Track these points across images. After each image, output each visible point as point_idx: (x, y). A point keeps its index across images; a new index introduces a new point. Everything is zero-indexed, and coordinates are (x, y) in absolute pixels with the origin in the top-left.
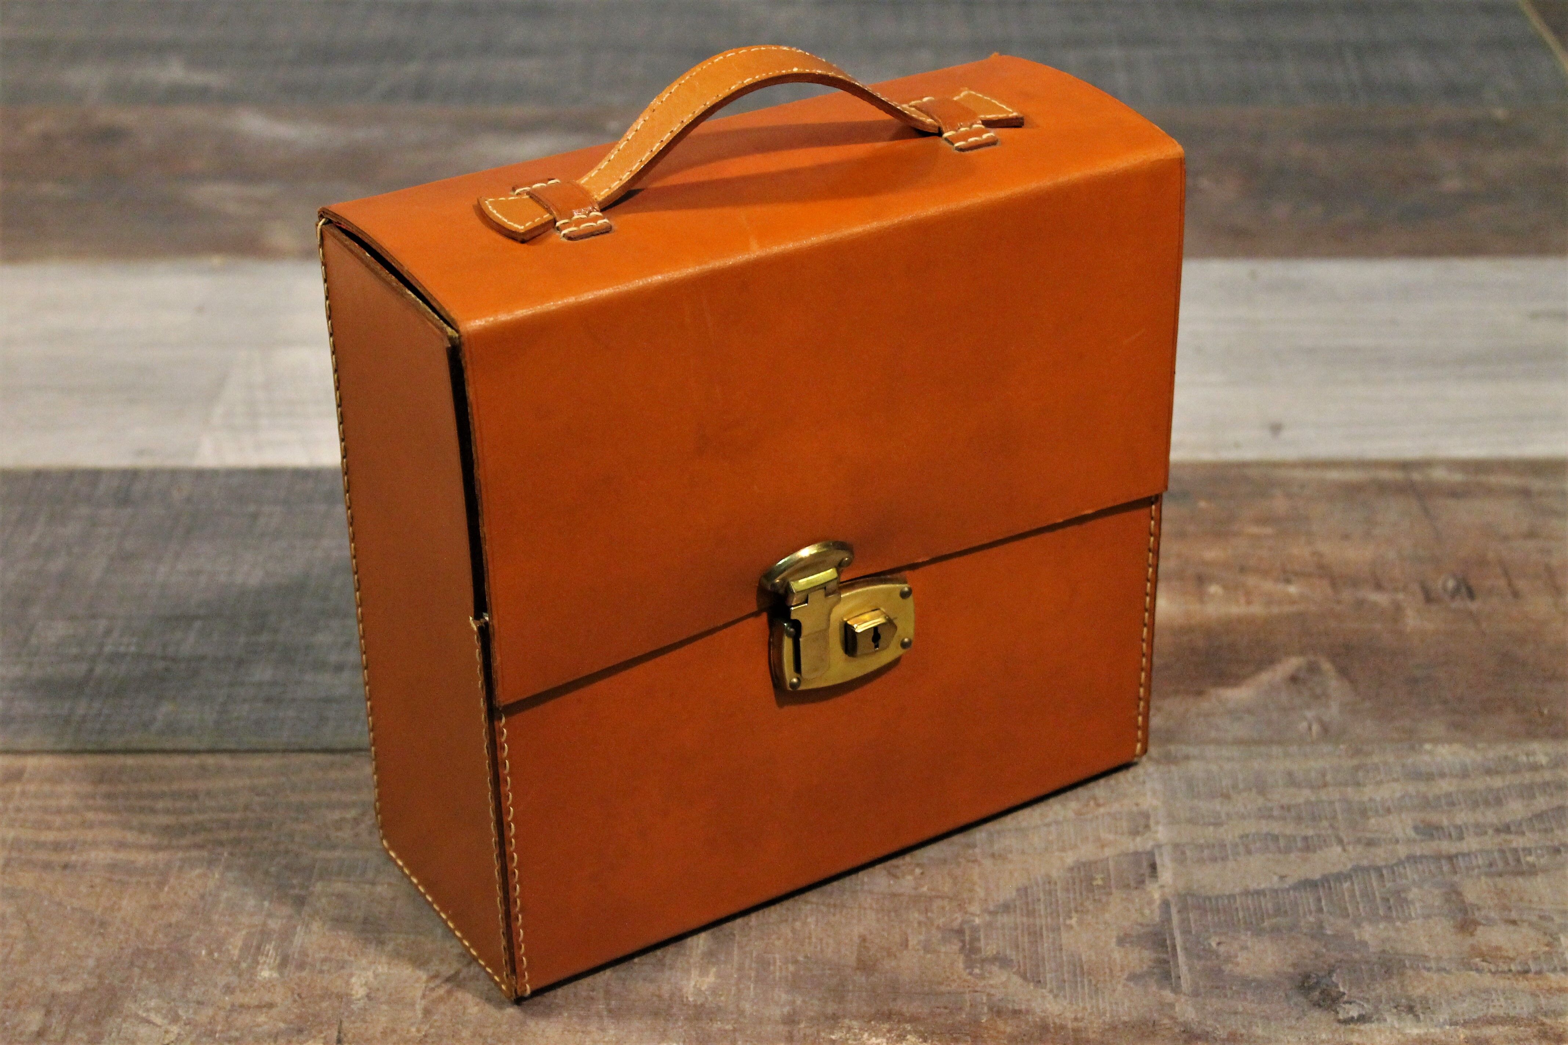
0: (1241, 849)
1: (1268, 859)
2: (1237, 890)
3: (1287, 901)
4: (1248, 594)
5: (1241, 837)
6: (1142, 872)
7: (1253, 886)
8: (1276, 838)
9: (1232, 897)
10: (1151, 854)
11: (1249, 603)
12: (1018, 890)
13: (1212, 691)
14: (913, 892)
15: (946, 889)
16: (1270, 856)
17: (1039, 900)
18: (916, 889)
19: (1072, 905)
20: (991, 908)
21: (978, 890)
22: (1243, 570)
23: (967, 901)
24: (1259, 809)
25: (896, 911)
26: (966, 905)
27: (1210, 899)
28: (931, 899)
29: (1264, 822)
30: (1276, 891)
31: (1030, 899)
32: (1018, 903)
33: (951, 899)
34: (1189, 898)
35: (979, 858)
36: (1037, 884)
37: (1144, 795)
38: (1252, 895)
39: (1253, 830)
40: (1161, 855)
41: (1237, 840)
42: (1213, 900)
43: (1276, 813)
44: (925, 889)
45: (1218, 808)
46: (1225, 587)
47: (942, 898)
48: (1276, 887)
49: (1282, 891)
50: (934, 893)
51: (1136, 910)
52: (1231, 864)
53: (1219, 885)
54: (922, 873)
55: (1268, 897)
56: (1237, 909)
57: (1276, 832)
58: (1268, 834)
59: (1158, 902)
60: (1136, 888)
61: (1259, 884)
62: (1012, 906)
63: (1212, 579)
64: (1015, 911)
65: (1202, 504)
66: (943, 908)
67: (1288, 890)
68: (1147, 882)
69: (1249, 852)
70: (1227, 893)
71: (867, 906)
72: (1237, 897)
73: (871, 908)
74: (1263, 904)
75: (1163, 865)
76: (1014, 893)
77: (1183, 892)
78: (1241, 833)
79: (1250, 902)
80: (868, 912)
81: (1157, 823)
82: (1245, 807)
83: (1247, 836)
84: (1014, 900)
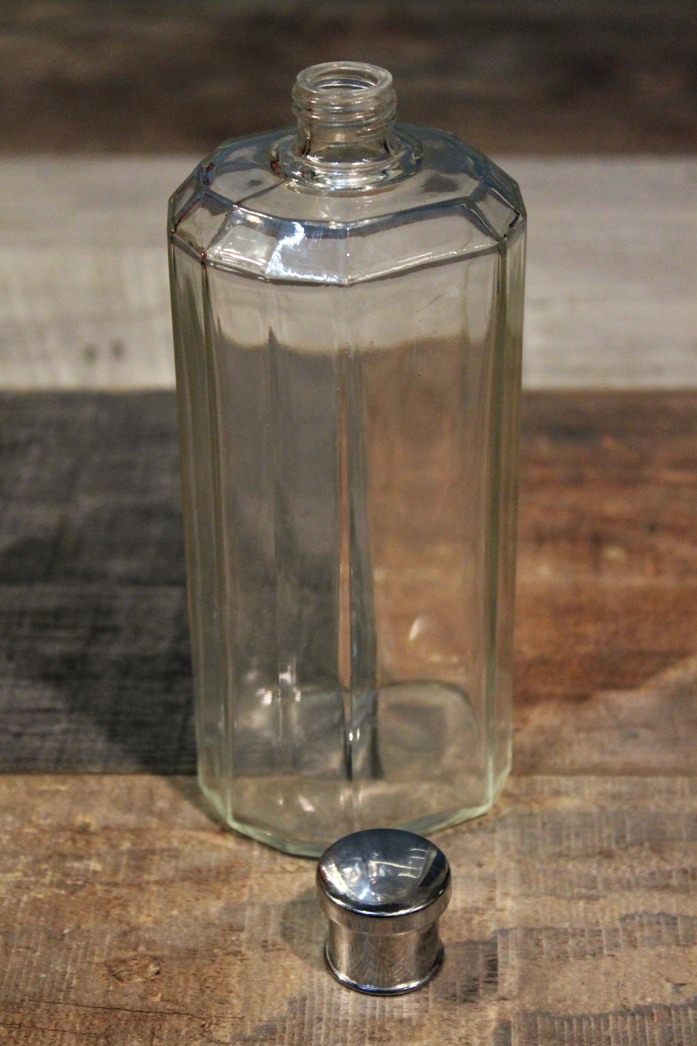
0: (621, 939)
1: (659, 956)
2: (612, 1006)
3: (683, 1026)
4: (657, 559)
5: (623, 919)
6: (475, 974)
7: (634, 1001)
8: (672, 921)
9: (602, 1018)
10: (492, 944)
11: (658, 572)
12: (292, 1002)
13: (601, 695)
14: (139, 1005)
15: (188, 1000)
16: (662, 949)
17: (320, 1019)
18: (143, 998)
19: (367, 1030)
20: (249, 1033)
21: (235, 1001)
22: (653, 528)
23: (214, 1021)
24: (652, 874)
25: (107, 1037)
26: (212, 1027)
27: (570, 1021)
28: (162, 1016)
29: (657, 895)
30: (668, 1009)
31: (306, 1018)
32: (287, 1024)
33: (192, 1017)
34: (539, 1019)
35: (243, 949)
36: (322, 995)
37: (492, 850)
38: (633, 1015)
39: (641, 909)
40: (506, 948)
41: (618, 924)
42: (575, 1022)
43: (674, 882)
44: (157, 999)
45: (594, 872)
46: (630, 551)
47: (179, 1014)
48: (668, 1002)
49: (677, 1008)
50: (168, 1006)
51: (460, 1039)
52: (605, 963)
53: (585, 998)
54: (158, 973)
55: (656, 1018)
56: (609, 1038)
57: (674, 911)
58: (661, 914)
59: (494, 1025)
60: (465, 1001)
61: (643, 998)
62: (279, 1029)
63: (612, 540)
64: (282, 1038)
65: (609, 443)
66: (177, 1031)
67: (685, 1007)
68: (481, 991)
69: (633, 944)
70: (596, 1011)
71: (67, 1027)
72: (611, 1017)
73: (73, 1032)
74: (647, 1029)
75: (506, 964)
76: (285, 1008)
77: (532, 1009)
78: (624, 912)
79: (628, 1027)
80: (66, 1037)
81: (506, 894)
82: (633, 871)
83: (632, 917)
84: (283, 1020)
